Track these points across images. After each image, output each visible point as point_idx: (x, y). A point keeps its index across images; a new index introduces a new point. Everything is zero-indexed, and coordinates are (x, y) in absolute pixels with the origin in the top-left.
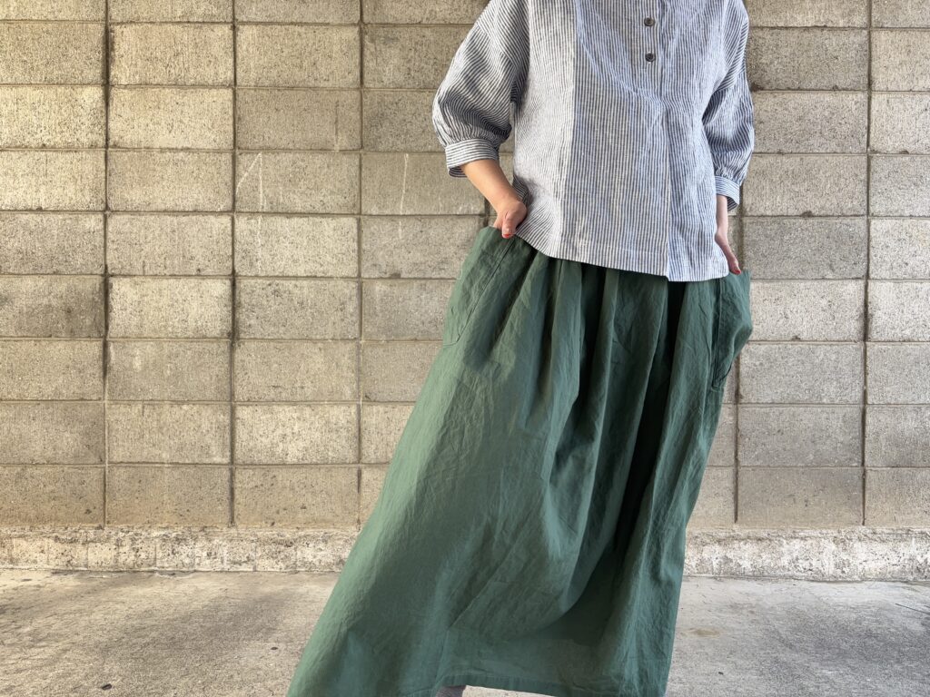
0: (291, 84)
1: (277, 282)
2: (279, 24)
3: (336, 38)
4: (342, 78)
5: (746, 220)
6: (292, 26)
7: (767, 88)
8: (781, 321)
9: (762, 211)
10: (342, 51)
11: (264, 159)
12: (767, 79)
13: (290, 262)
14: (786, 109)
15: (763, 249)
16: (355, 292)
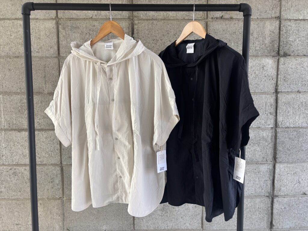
0: (17, 54)
1: (15, 167)
2: (9, 19)
3: (42, 27)
4: (47, 51)
5: (279, 130)
6: (16, 21)
7: (292, 54)
8: (296, 185)
9: (288, 125)
10: (46, 35)
11: (3, 98)
12: (292, 49)
13: (21, 156)
14: (303, 67)
15: (288, 146)
16: (59, 172)
